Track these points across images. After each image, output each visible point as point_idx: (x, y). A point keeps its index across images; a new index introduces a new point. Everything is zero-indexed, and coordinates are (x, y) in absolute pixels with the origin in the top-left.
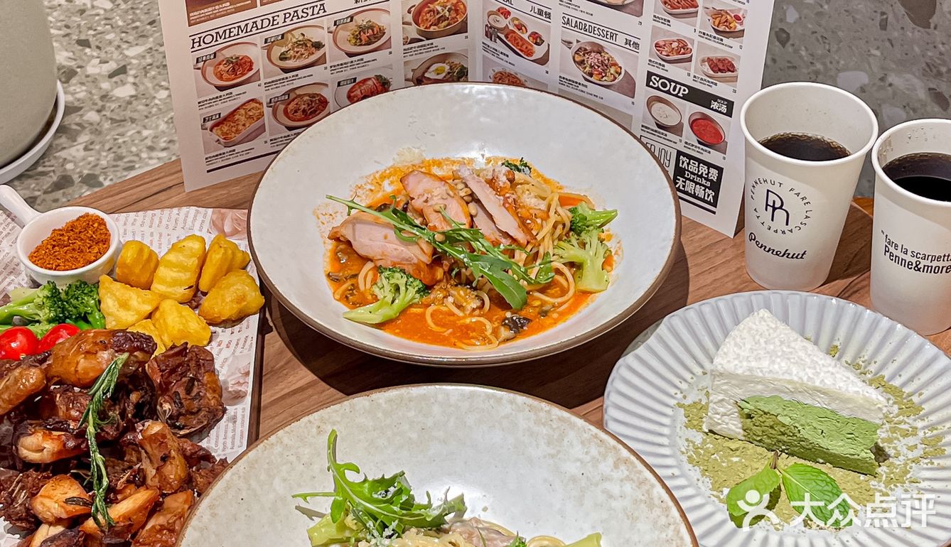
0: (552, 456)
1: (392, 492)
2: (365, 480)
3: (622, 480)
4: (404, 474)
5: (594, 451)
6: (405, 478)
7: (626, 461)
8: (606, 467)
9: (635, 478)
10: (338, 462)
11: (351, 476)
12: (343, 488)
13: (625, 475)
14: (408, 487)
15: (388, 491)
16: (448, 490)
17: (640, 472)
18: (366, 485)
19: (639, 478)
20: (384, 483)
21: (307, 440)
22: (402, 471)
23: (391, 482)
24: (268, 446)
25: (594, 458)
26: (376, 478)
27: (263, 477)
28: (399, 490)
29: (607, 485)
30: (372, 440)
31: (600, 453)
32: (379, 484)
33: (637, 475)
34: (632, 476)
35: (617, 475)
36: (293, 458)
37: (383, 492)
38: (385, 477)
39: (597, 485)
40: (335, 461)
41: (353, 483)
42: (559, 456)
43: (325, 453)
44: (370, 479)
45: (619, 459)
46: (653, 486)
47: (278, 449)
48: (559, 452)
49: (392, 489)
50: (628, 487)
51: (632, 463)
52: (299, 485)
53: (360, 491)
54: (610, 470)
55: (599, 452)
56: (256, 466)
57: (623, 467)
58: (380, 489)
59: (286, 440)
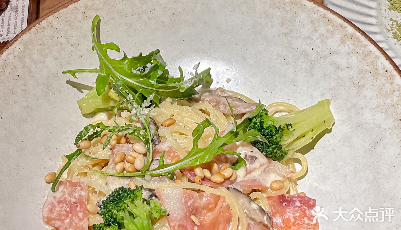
0: (286, 34)
1: (149, 68)
2: (125, 58)
3: (348, 54)
4: (159, 52)
5: (322, 29)
6: (160, 56)
7: (352, 37)
8: (333, 43)
9: (361, 52)
10: (101, 43)
11: (113, 55)
12: (106, 66)
13: (351, 49)
14: (163, 64)
15: (146, 67)
16: (198, 65)
17: (365, 46)
18: (126, 62)
19: (364, 52)
20: (142, 60)
21: (74, 24)
22: (158, 50)
23: (148, 58)
24: (39, 29)
25: (321, 35)
26: (135, 56)
27: (36, 56)
28: (155, 66)
29: (335, 58)
30: (131, 24)
31: (328, 31)
32: (137, 61)
33: (363, 48)
34: (357, 50)
35: (343, 49)
36: (63, 40)
37: (141, 68)
38: (143, 55)
39: (325, 58)
40: (100, 42)
41: (114, 60)
42: (292, 35)
43: (90, 34)
44: (130, 56)
45: (346, 35)
46: (377, 58)
47: (49, 32)
48: (291, 31)
49: (149, 65)
50: (354, 59)
51: (357, 38)
52: (69, 63)
53: (121, 68)
54: (337, 45)
55: (326, 29)
56: (30, 47)
57: (349, 43)
58: (138, 65)
59: (55, 24)
